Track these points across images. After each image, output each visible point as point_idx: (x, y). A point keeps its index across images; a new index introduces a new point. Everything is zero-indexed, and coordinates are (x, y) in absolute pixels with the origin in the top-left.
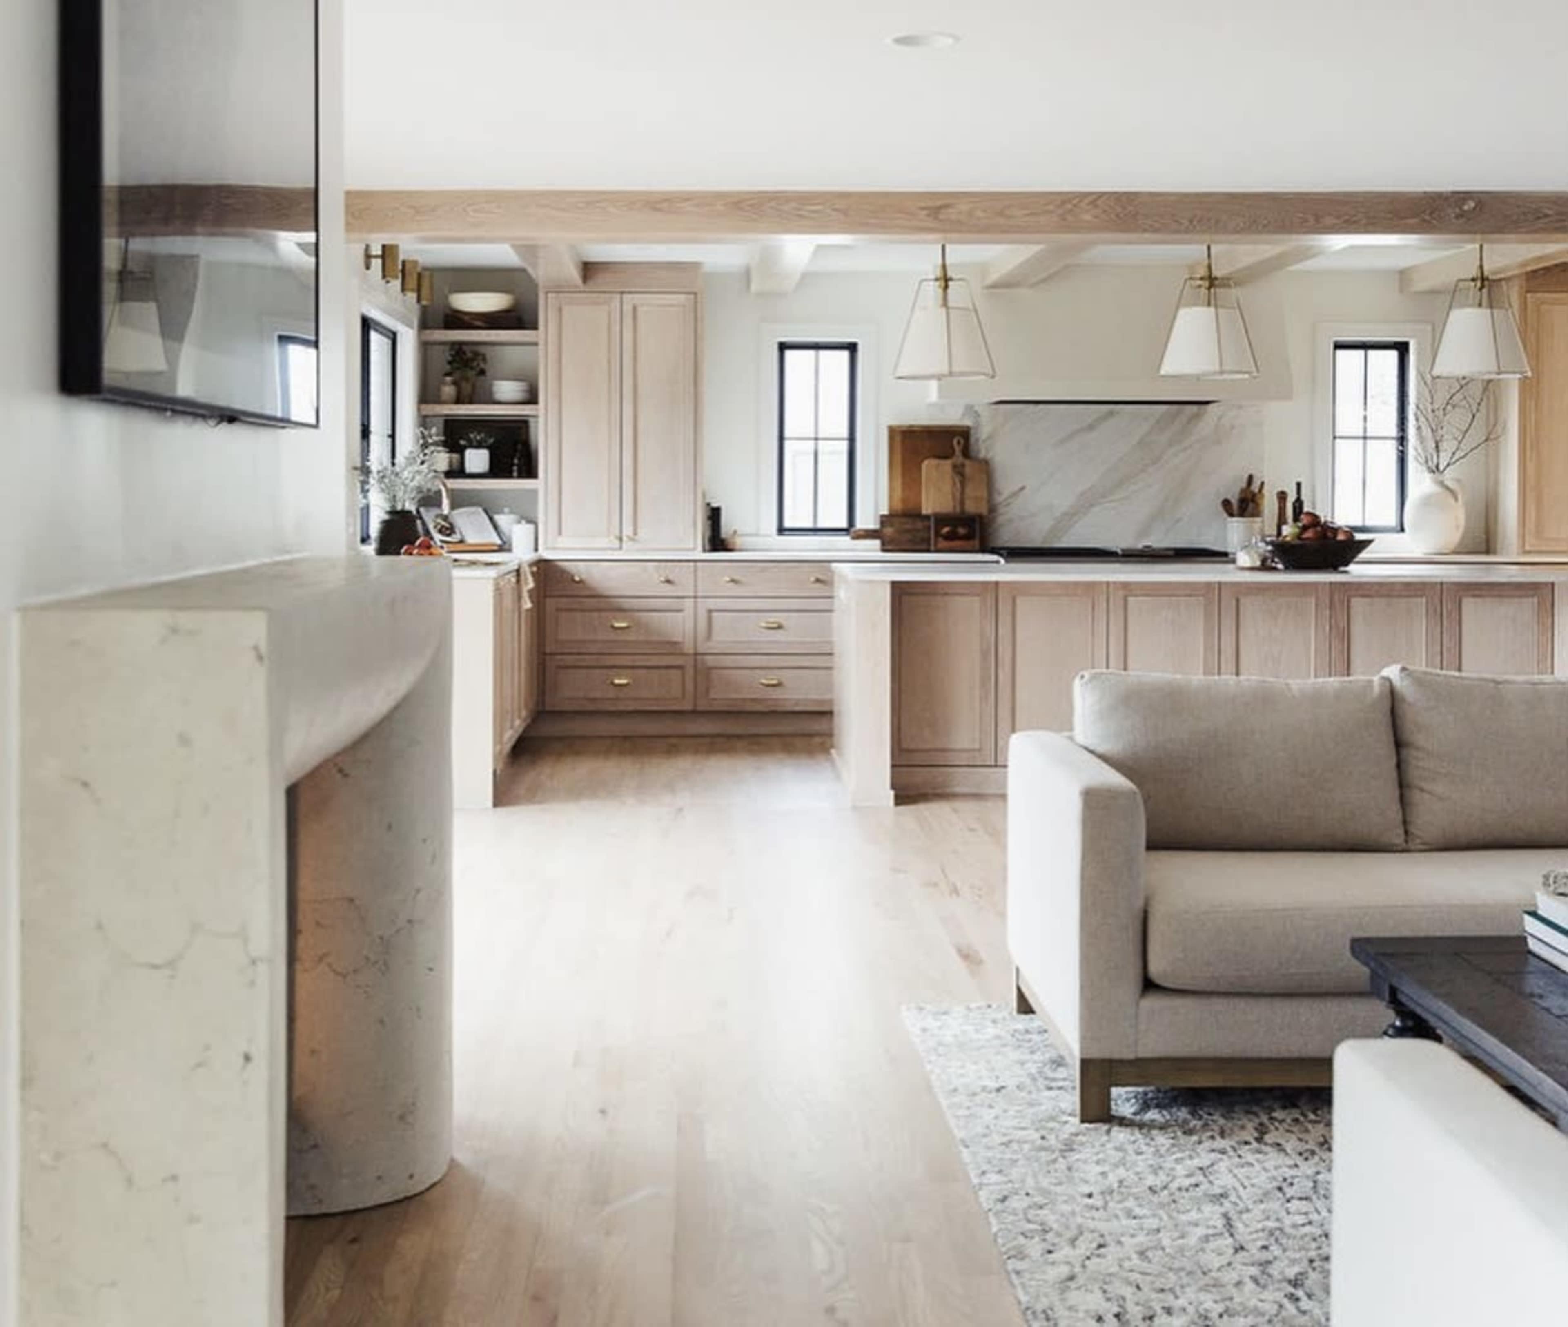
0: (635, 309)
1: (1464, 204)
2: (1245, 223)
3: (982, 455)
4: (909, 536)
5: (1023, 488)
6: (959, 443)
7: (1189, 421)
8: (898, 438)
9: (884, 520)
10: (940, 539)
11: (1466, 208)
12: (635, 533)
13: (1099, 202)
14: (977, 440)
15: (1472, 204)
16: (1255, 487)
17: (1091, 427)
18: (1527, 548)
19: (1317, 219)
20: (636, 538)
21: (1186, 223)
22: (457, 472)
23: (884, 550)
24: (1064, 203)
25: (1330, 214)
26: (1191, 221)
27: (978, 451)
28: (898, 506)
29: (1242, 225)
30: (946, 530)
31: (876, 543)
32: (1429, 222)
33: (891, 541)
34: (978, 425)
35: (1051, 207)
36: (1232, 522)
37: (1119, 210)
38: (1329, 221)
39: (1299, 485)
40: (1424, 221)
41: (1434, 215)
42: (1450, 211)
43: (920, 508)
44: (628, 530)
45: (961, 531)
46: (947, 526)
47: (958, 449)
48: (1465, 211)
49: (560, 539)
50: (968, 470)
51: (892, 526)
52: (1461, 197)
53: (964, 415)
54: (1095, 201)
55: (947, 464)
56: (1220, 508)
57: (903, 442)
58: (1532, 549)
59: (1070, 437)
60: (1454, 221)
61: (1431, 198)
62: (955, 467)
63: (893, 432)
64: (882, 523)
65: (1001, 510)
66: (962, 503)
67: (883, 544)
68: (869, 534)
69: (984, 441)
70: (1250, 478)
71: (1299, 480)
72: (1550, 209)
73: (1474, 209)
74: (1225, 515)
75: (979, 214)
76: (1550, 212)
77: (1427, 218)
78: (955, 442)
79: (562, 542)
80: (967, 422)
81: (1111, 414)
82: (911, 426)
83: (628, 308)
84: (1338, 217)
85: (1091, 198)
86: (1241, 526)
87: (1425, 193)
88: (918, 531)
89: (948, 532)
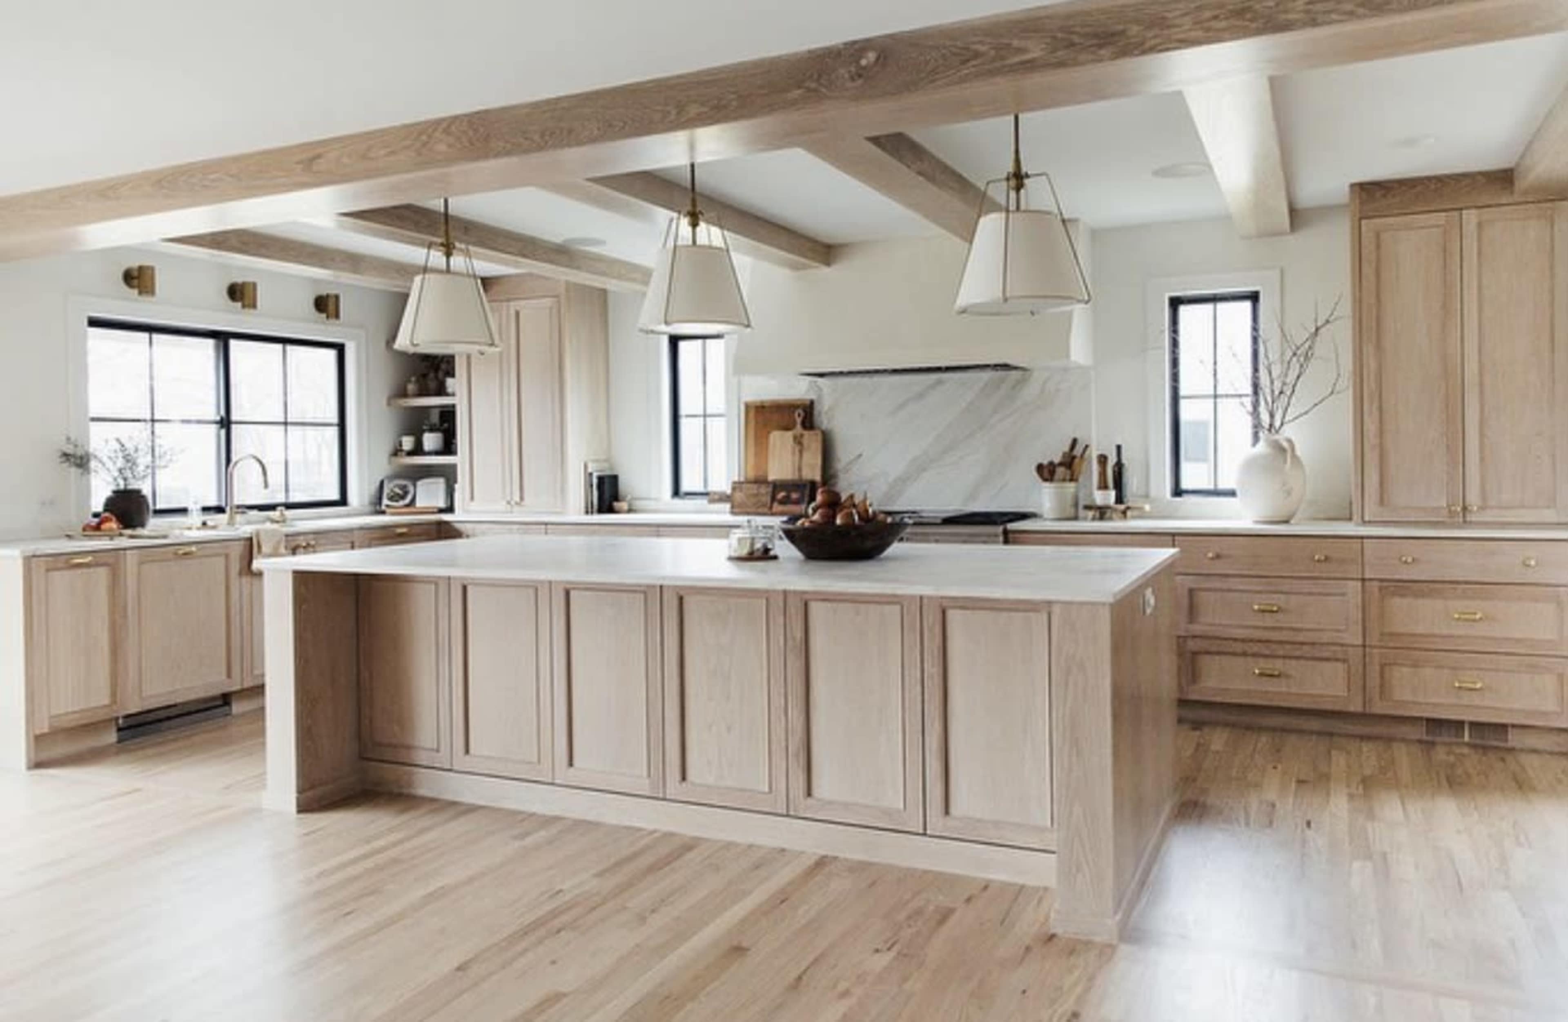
0: (517, 314)
1: (861, 58)
2: (599, 129)
3: (824, 427)
4: (753, 500)
5: (860, 456)
6: (799, 415)
7: (1014, 387)
8: (752, 414)
9: (736, 486)
10: (775, 505)
11: (864, 62)
12: (522, 498)
13: (453, 128)
14: (820, 413)
15: (871, 56)
16: (1078, 451)
17: (921, 396)
18: (1367, 518)
19: (681, 108)
20: (523, 503)
21: (536, 137)
22: (418, 450)
23: (733, 513)
24: (420, 134)
25: (695, 102)
26: (542, 136)
27: (822, 422)
28: (751, 475)
29: (596, 132)
30: (781, 495)
31: (727, 506)
32: (815, 90)
33: (740, 505)
34: (820, 397)
35: (408, 142)
36: (1046, 487)
37: (471, 133)
38: (693, 110)
39: (1119, 448)
40: (809, 90)
41: (822, 81)
42: (842, 71)
43: (767, 476)
44: (517, 498)
45: (794, 496)
46: (781, 491)
47: (799, 420)
48: (864, 68)
49: (473, 504)
50: (805, 441)
51: (741, 491)
52: (857, 49)
53: (808, 391)
54: (449, 126)
55: (789, 434)
56: (1035, 474)
57: (756, 417)
58: (1372, 519)
59: (901, 406)
60: (849, 84)
61: (819, 56)
62: (795, 438)
63: (747, 406)
64: (734, 489)
65: (841, 476)
66: (800, 469)
67: (732, 507)
68: (723, 498)
69: (826, 413)
70: (1075, 442)
71: (1119, 443)
72: (980, 42)
73: (878, 59)
74: (1040, 480)
75: (345, 160)
76: (982, 48)
77: (813, 85)
78: (796, 415)
79: (474, 506)
80: (812, 396)
81: (940, 382)
82: (762, 402)
83: (513, 312)
84: (703, 104)
85: (444, 125)
86: (1052, 490)
87: (810, 52)
88: (763, 495)
89: (784, 497)
